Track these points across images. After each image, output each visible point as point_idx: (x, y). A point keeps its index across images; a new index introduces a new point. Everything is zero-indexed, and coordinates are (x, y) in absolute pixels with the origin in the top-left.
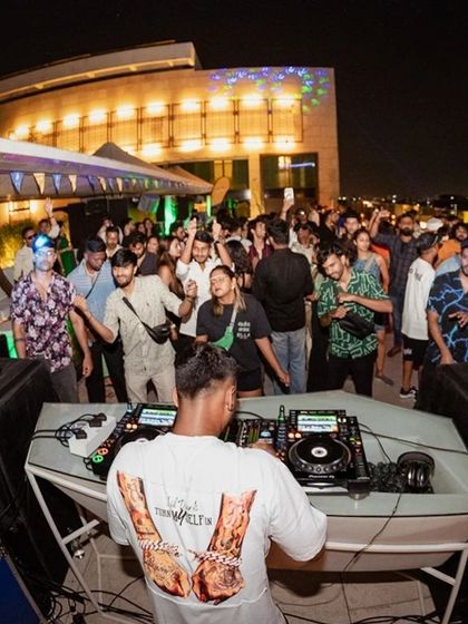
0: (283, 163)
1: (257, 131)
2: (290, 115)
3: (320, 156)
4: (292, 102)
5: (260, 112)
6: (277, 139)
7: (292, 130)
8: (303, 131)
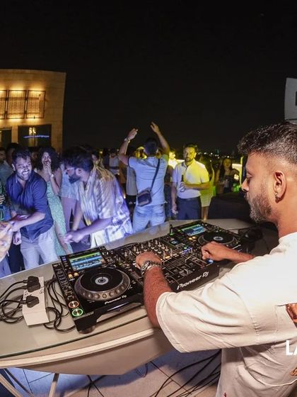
0: (32, 131)
1: (18, 111)
2: (38, 101)
3: (53, 126)
4: (40, 93)
5: (21, 98)
6: (29, 116)
7: (38, 111)
8: (44, 111)
